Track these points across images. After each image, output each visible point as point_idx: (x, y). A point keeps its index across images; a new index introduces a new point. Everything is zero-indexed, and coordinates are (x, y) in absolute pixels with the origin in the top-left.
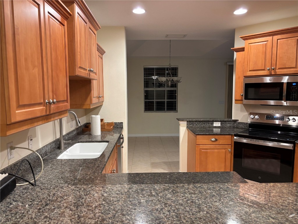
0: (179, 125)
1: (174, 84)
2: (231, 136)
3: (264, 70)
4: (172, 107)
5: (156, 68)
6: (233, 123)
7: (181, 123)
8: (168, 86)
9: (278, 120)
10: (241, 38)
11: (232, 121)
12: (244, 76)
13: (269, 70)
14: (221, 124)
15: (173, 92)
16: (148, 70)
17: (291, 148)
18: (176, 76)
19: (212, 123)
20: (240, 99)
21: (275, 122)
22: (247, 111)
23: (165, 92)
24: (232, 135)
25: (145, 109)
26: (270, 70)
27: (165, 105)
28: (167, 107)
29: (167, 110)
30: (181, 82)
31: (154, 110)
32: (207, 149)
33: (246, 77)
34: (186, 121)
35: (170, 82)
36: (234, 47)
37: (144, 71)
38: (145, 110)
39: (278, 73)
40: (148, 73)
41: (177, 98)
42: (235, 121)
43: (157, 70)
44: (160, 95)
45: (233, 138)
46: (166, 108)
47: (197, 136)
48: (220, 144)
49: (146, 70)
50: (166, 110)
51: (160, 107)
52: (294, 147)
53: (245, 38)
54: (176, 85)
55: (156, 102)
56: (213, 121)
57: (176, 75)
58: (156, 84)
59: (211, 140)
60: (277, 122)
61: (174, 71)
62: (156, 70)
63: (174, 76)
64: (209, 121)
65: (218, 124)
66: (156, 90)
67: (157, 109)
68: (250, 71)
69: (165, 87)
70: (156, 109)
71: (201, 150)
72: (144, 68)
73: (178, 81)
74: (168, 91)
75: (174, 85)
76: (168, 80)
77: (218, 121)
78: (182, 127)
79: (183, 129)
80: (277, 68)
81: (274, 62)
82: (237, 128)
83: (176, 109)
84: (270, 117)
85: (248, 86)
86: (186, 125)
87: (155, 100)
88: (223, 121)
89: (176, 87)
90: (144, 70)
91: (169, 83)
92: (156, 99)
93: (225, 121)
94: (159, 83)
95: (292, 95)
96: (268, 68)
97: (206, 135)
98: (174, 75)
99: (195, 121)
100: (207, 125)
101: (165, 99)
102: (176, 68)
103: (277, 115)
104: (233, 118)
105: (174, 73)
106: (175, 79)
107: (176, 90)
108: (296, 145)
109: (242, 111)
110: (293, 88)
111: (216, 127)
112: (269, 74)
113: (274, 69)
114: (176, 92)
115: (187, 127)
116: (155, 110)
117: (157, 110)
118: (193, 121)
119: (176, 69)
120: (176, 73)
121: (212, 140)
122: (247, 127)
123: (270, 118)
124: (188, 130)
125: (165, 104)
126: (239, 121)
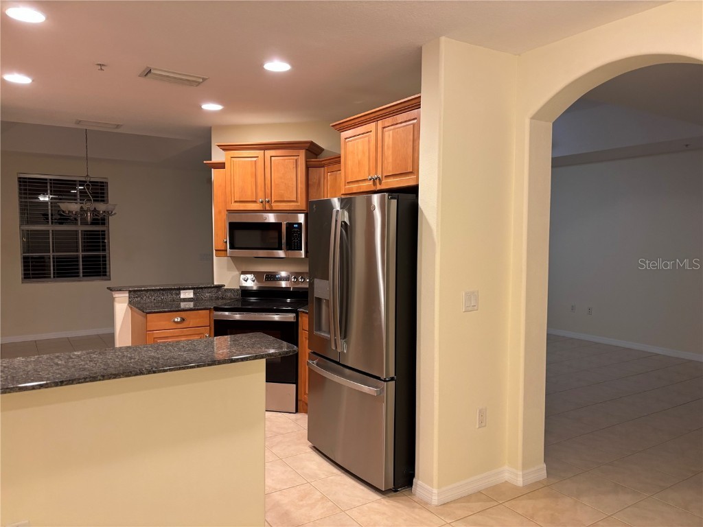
0: (113, 300)
1: (99, 218)
2: (208, 311)
3: (255, 202)
4: (97, 267)
5: (51, 180)
6: (215, 290)
7: (117, 295)
8: (84, 222)
9: (284, 280)
10: (218, 146)
11: (214, 287)
12: (227, 211)
13: (262, 202)
14: (194, 293)
15: (99, 235)
16: (29, 182)
17: (292, 320)
18: (103, 201)
19: (177, 292)
20: (223, 249)
21: (281, 284)
22: (238, 269)
23: (77, 235)
24: (210, 309)
25: (25, 274)
26: (264, 203)
27: (78, 265)
28: (83, 269)
29: (83, 276)
30: (115, 214)
31: (50, 277)
32: (167, 337)
33: (230, 212)
34: (127, 292)
35: (89, 214)
36: (211, 160)
37: (20, 185)
38: (25, 278)
39: (274, 209)
40: (29, 190)
41: (107, 247)
42: (219, 287)
43: (54, 183)
44: (65, 241)
45: (212, 314)
46: (81, 271)
47: (148, 315)
48: (190, 326)
49: (23, 182)
50: (81, 275)
51: (66, 270)
52: (297, 317)
53: (226, 148)
54: (104, 220)
55: (53, 258)
56: (180, 289)
57: (103, 197)
58: (52, 215)
59: (174, 321)
60: (284, 284)
61: (98, 191)
62: (51, 183)
63: (98, 201)
64: (171, 289)
65: (189, 294)
66: (53, 231)
67: (58, 273)
68: (236, 202)
69: (76, 224)
70: (54, 273)
71: (156, 340)
72: (20, 178)
73: (108, 212)
74: (85, 233)
75: (100, 220)
76: (85, 209)
77: (189, 289)
78: (119, 303)
79: (121, 306)
80: (273, 201)
81: (268, 191)
82: (223, 298)
83: (106, 272)
84: (272, 277)
85: (234, 227)
86: (127, 298)
87: (51, 254)
88: (198, 288)
89: (104, 224)
90: (20, 182)
91: (87, 215)
92: (53, 251)
93: (202, 288)
94: (61, 215)
95: (294, 242)
96: (261, 200)
97: (165, 312)
98: (98, 197)
99: (144, 290)
100: (168, 297)
101: (77, 251)
102: (103, 182)
103: (283, 274)
104: (216, 283)
105: (98, 193)
106: (101, 207)
107: (104, 231)
108: (300, 314)
109: (229, 269)
110: (294, 231)
111: (185, 300)
112: (262, 209)
113: (268, 202)
114: (104, 235)
115: (130, 302)
116: (52, 276)
117: (57, 277)
118: (142, 291)
119: (103, 186)
120: (103, 193)
121: (176, 320)
122: (239, 297)
123: (270, 278)
124: (131, 308)
125: (78, 261)
126: (225, 287)
